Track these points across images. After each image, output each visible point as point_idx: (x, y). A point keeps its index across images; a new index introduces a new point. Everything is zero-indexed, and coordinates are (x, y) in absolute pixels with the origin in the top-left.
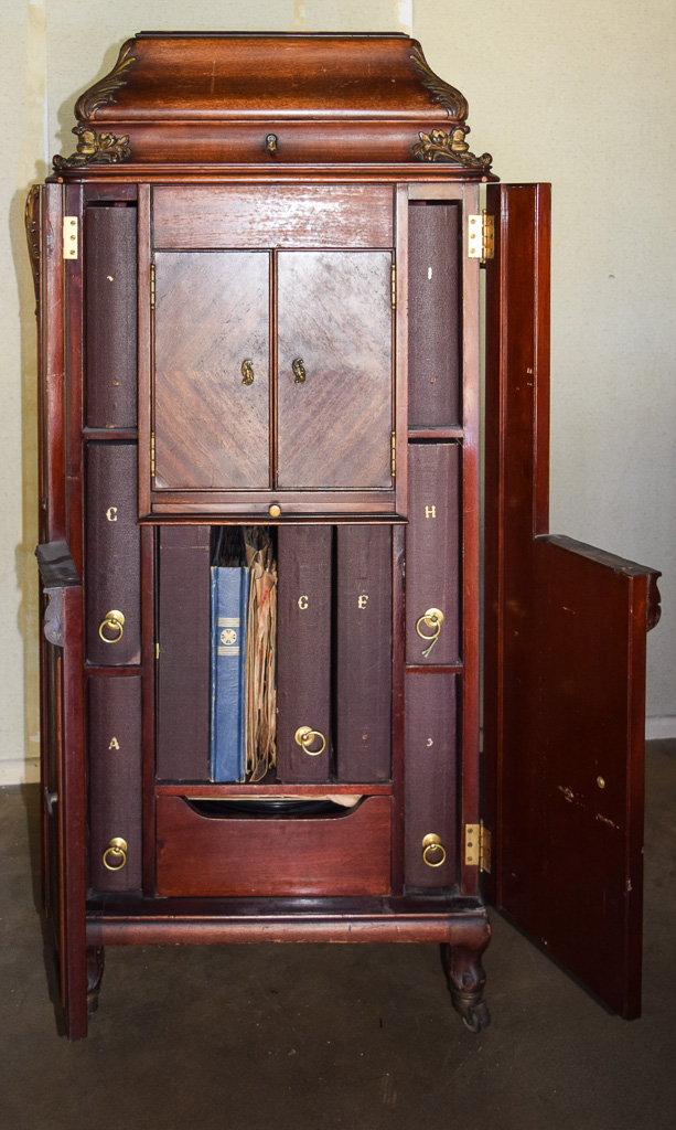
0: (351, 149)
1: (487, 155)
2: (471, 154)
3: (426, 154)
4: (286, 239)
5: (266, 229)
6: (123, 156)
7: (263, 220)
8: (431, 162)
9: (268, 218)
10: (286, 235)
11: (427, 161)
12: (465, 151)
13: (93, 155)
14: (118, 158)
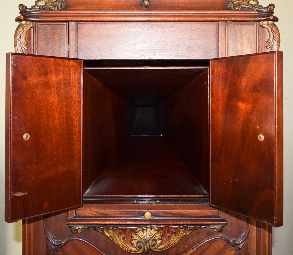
0: (192, 3)
1: (272, 5)
2: (261, 6)
3: (235, 6)
4: (154, 55)
5: (143, 49)
6: (61, 7)
7: (141, 43)
8: (238, 10)
9: (144, 42)
10: (154, 52)
11: (235, 10)
12: (257, 5)
13: (43, 6)
14: (58, 8)
